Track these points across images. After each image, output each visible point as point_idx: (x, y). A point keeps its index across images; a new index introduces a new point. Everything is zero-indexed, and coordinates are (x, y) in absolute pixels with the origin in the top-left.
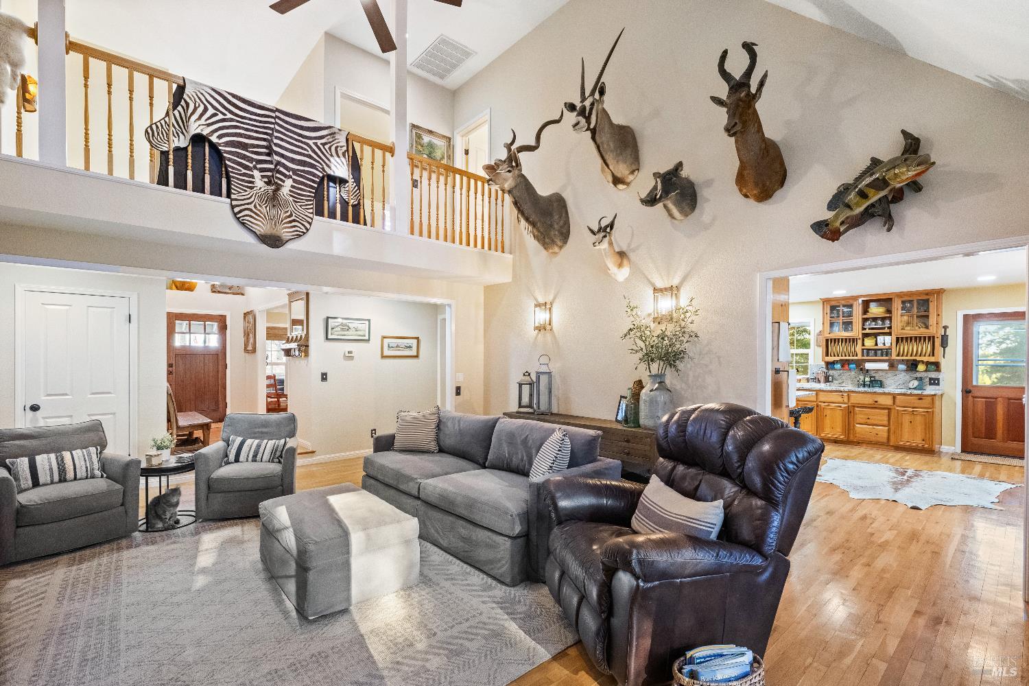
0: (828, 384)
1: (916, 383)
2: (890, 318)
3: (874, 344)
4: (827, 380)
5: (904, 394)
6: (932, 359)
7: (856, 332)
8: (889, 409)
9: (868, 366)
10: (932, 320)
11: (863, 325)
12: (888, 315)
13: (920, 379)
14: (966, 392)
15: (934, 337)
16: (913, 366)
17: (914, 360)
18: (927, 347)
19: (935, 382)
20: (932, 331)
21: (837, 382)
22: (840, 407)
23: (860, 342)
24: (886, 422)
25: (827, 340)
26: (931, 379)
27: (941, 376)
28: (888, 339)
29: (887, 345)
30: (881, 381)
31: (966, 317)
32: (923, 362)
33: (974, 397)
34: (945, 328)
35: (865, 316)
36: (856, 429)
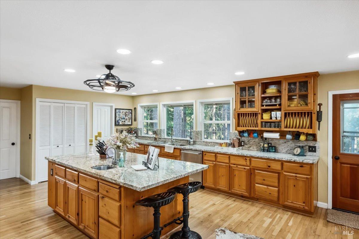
0: (241, 148)
1: (298, 151)
2: (280, 97)
3: (269, 118)
4: (240, 145)
5: (289, 162)
6: (310, 131)
7: (257, 108)
8: (279, 173)
9: (266, 135)
10: (310, 99)
11: (262, 102)
12: (278, 95)
13: (302, 147)
14: (336, 158)
15: (311, 113)
16: (296, 136)
17: (298, 132)
18: (306, 121)
19: (313, 149)
20: (310, 107)
21: (246, 146)
22: (245, 169)
23: (260, 116)
24: (276, 184)
25: (239, 114)
26: (310, 147)
27: (317, 145)
28: (279, 114)
29: (278, 119)
30: (275, 147)
31: (335, 97)
32: (304, 133)
33: (341, 163)
34: (320, 105)
35: (263, 96)
36: (256, 188)
